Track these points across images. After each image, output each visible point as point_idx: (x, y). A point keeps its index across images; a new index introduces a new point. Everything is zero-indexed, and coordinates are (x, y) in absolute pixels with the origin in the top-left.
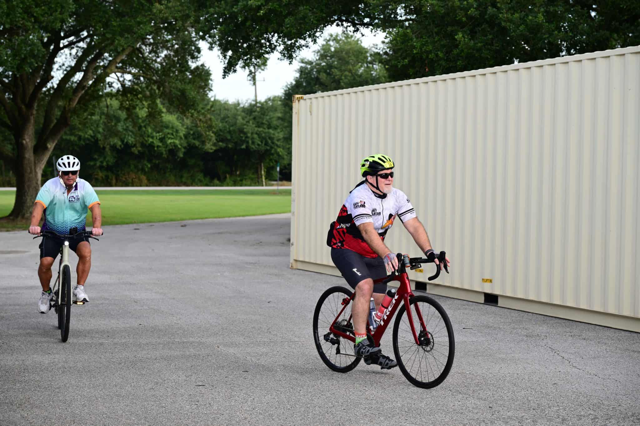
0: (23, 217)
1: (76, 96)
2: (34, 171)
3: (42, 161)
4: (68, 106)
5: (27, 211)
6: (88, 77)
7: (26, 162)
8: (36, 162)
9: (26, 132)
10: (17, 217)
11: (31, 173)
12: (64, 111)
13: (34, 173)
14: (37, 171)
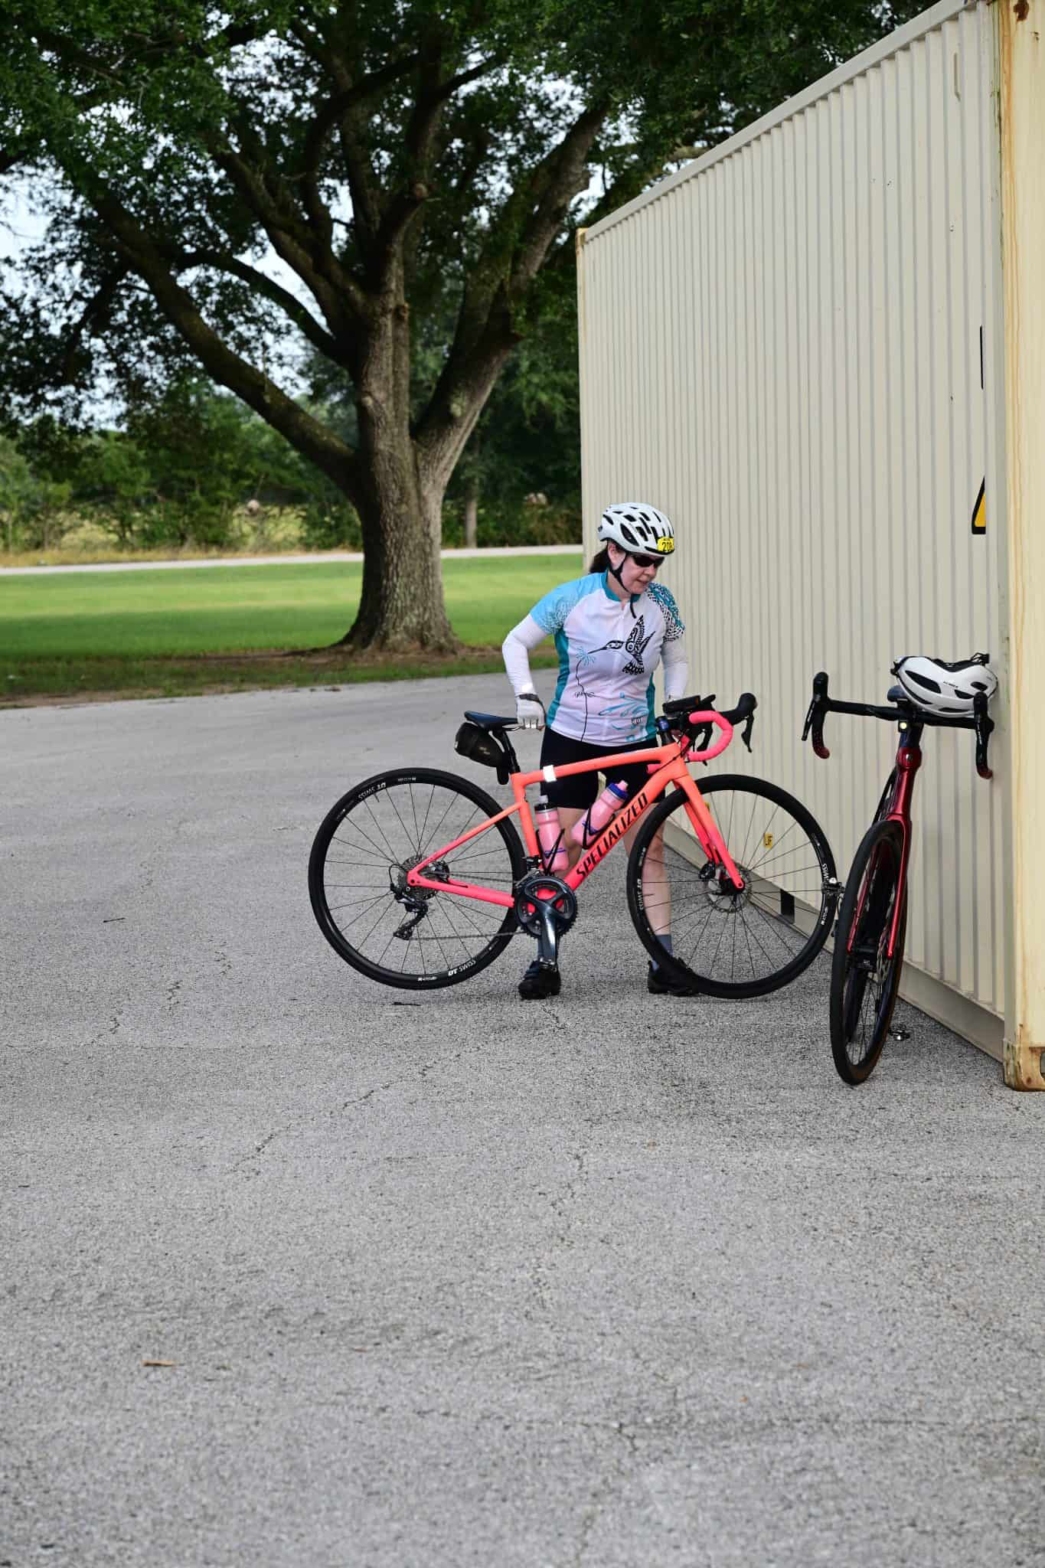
0: (382, 644)
1: (535, 244)
2: (413, 493)
3: (440, 459)
4: (511, 280)
5: (394, 627)
6: (571, 179)
7: (382, 466)
8: (421, 464)
9: (373, 369)
10: (365, 646)
11: (401, 501)
12: (500, 295)
13: (414, 501)
14: (425, 493)
